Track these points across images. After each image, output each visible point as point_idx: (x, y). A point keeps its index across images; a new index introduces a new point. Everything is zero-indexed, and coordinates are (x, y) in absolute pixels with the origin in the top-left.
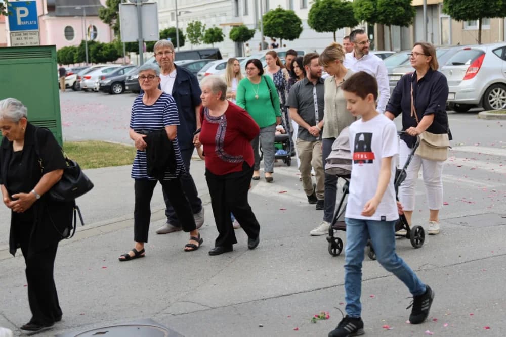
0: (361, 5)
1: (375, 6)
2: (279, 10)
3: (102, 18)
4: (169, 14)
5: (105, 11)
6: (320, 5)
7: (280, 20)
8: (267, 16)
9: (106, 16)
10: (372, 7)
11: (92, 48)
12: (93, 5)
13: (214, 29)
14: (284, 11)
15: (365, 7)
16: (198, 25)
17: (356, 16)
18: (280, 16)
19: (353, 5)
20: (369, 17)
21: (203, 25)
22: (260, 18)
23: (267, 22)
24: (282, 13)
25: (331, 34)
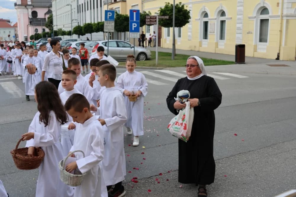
0: (94, 26)
1: (98, 26)
2: (79, 26)
3: (46, 26)
4: (63, 26)
5: (47, 24)
6: (86, 25)
7: (78, 29)
8: (75, 28)
9: (47, 26)
10: (97, 26)
11: (36, 36)
12: (45, 22)
13: (64, 31)
14: (80, 26)
15: (95, 26)
16: (61, 29)
17: (93, 29)
18: (79, 28)
19: (93, 25)
20: (97, 29)
21: (62, 29)
22: (73, 28)
23: (74, 30)
24: (80, 27)
25: (90, 34)
